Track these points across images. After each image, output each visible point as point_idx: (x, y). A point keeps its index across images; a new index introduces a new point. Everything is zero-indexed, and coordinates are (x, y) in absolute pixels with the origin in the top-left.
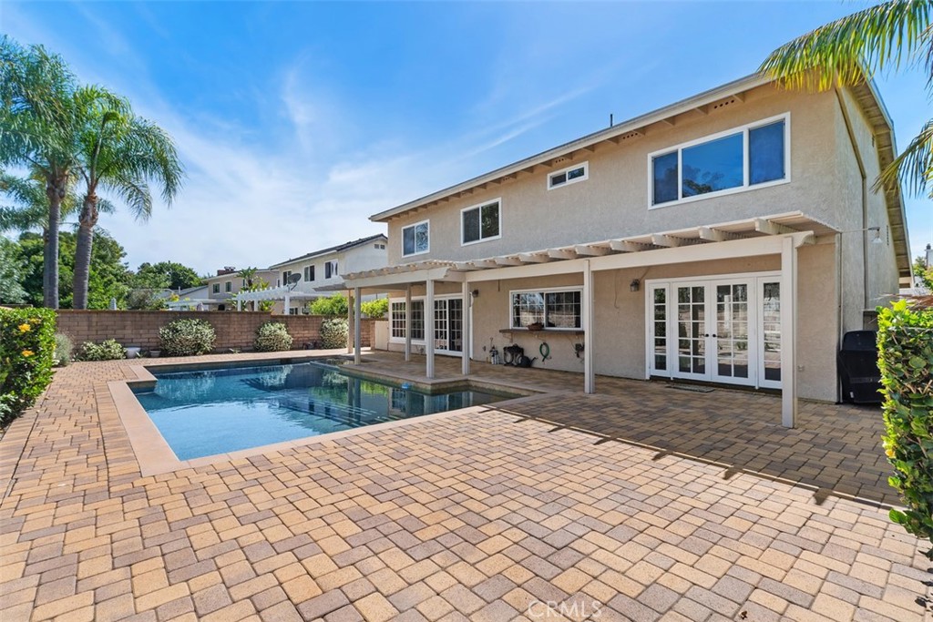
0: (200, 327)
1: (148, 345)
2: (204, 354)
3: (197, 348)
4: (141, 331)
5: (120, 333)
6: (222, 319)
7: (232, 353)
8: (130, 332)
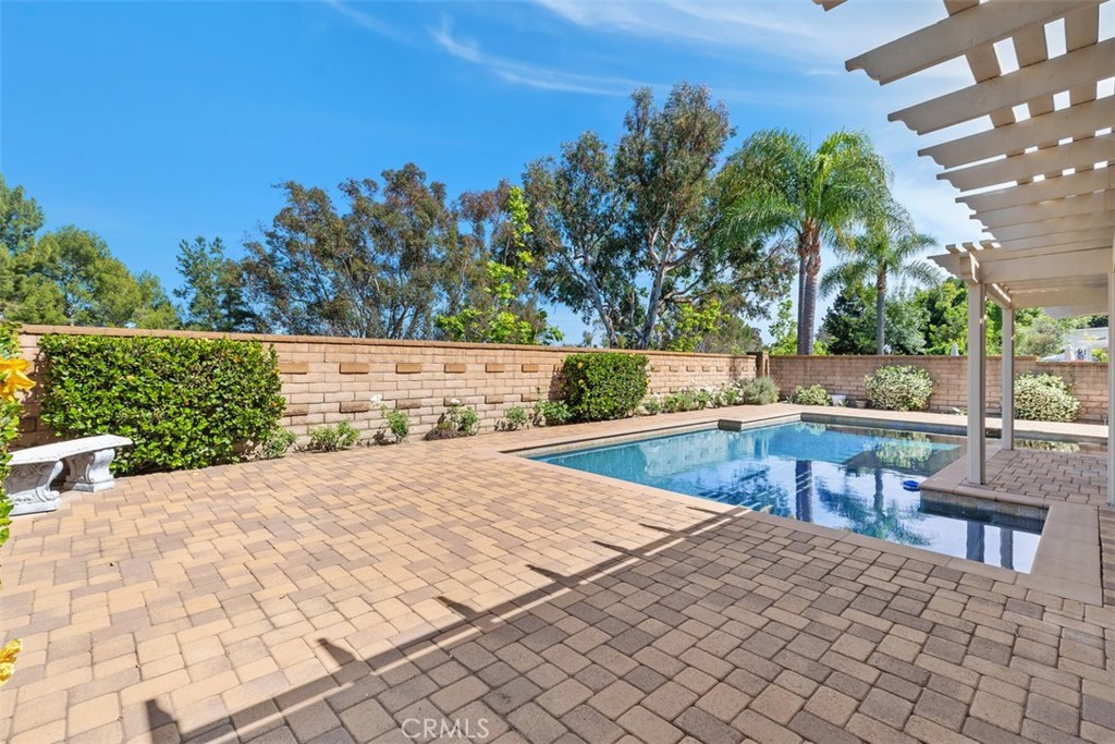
0: (911, 376)
1: (856, 393)
2: (910, 410)
3: (906, 403)
4: (850, 379)
5: (830, 380)
6: (949, 366)
7: (954, 412)
8: (839, 378)
